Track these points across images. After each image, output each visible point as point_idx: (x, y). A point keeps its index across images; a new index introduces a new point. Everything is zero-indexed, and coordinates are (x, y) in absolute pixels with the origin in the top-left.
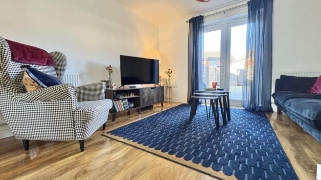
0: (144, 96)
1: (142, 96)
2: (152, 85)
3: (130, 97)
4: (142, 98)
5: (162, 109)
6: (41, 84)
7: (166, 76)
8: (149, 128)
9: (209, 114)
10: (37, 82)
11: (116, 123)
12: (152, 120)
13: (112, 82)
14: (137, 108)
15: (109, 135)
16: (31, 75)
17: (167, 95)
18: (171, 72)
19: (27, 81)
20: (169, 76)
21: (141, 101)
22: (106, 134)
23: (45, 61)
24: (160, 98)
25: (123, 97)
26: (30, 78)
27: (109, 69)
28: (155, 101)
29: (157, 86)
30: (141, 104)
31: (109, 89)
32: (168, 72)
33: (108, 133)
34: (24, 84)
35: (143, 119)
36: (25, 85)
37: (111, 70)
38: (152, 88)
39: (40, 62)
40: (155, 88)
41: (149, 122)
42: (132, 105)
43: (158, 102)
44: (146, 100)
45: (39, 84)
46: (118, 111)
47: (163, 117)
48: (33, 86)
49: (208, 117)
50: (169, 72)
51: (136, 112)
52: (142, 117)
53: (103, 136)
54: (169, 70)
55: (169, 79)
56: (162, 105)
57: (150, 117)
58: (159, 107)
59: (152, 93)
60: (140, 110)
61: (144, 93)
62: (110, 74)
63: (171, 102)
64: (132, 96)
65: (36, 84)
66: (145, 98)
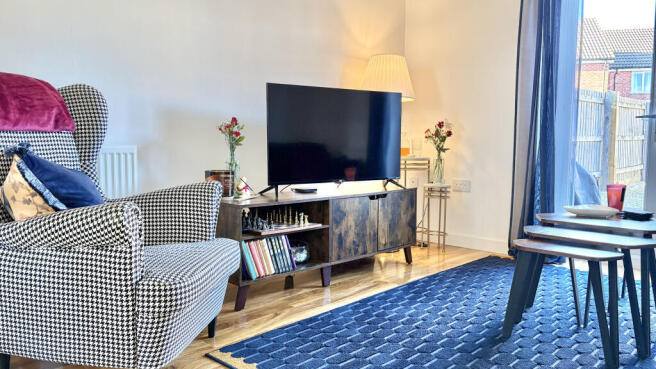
0: (343, 227)
1: (338, 223)
2: (374, 186)
3: (295, 228)
4: (335, 232)
5: (407, 276)
6: (52, 199)
7: (429, 150)
8: (355, 344)
9: (582, 312)
10: (41, 194)
11: (250, 317)
12: (367, 314)
13: (238, 174)
14: (318, 266)
15: (227, 358)
16: (29, 174)
17: (427, 218)
18: (449, 134)
19: (16, 192)
20: (440, 149)
21: (334, 244)
22: (218, 355)
23: (49, 119)
24: (402, 233)
25: (273, 231)
26: (26, 184)
27: (231, 133)
28: (382, 241)
29: (391, 187)
30: (334, 252)
31: (230, 200)
32: (437, 134)
33: (224, 350)
34: (9, 198)
35: (338, 310)
36: (11, 202)
37: (238, 134)
38: (372, 197)
39: (38, 123)
40: (384, 196)
41: (360, 321)
42: (302, 256)
43: (392, 247)
44: (351, 237)
45: (46, 201)
46: (254, 275)
47: (407, 306)
48: (32, 206)
49: (581, 323)
50: (440, 136)
51: (315, 280)
52: (333, 301)
53: (208, 361)
54: (441, 125)
55: (440, 159)
56: (409, 259)
57: (364, 302)
58: (397, 263)
59: (373, 214)
60: (327, 273)
61: (343, 215)
62: (232, 149)
63: (443, 247)
64: (304, 225)
65: (38, 200)
66: (346, 232)
